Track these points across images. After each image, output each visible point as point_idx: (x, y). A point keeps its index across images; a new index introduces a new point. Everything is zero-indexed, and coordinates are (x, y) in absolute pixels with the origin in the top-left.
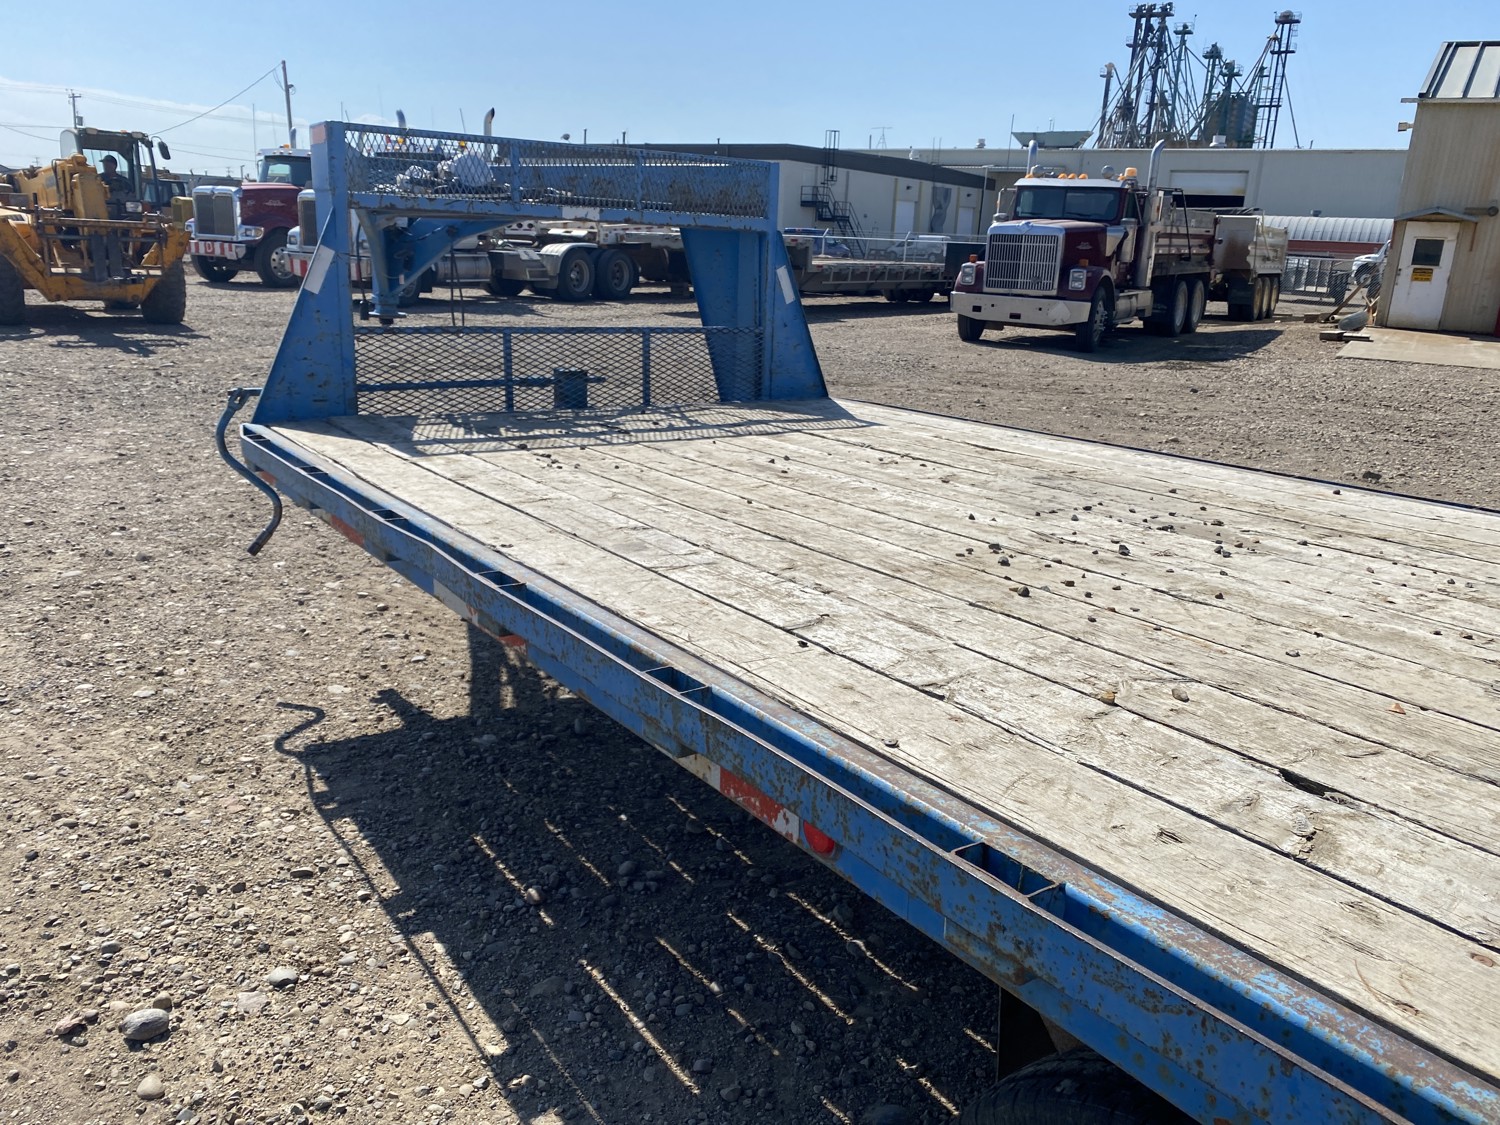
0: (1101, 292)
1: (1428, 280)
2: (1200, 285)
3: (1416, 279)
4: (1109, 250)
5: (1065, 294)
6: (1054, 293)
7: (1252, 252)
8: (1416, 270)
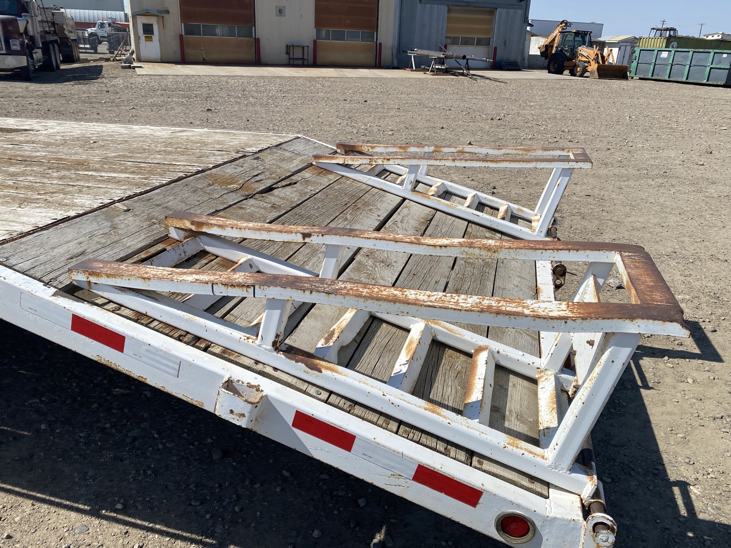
0: (27, 50)
1: (152, 41)
2: (56, 45)
3: (147, 41)
4: (22, 30)
5: (10, 52)
6: (4, 52)
7: (66, 28)
8: (146, 37)
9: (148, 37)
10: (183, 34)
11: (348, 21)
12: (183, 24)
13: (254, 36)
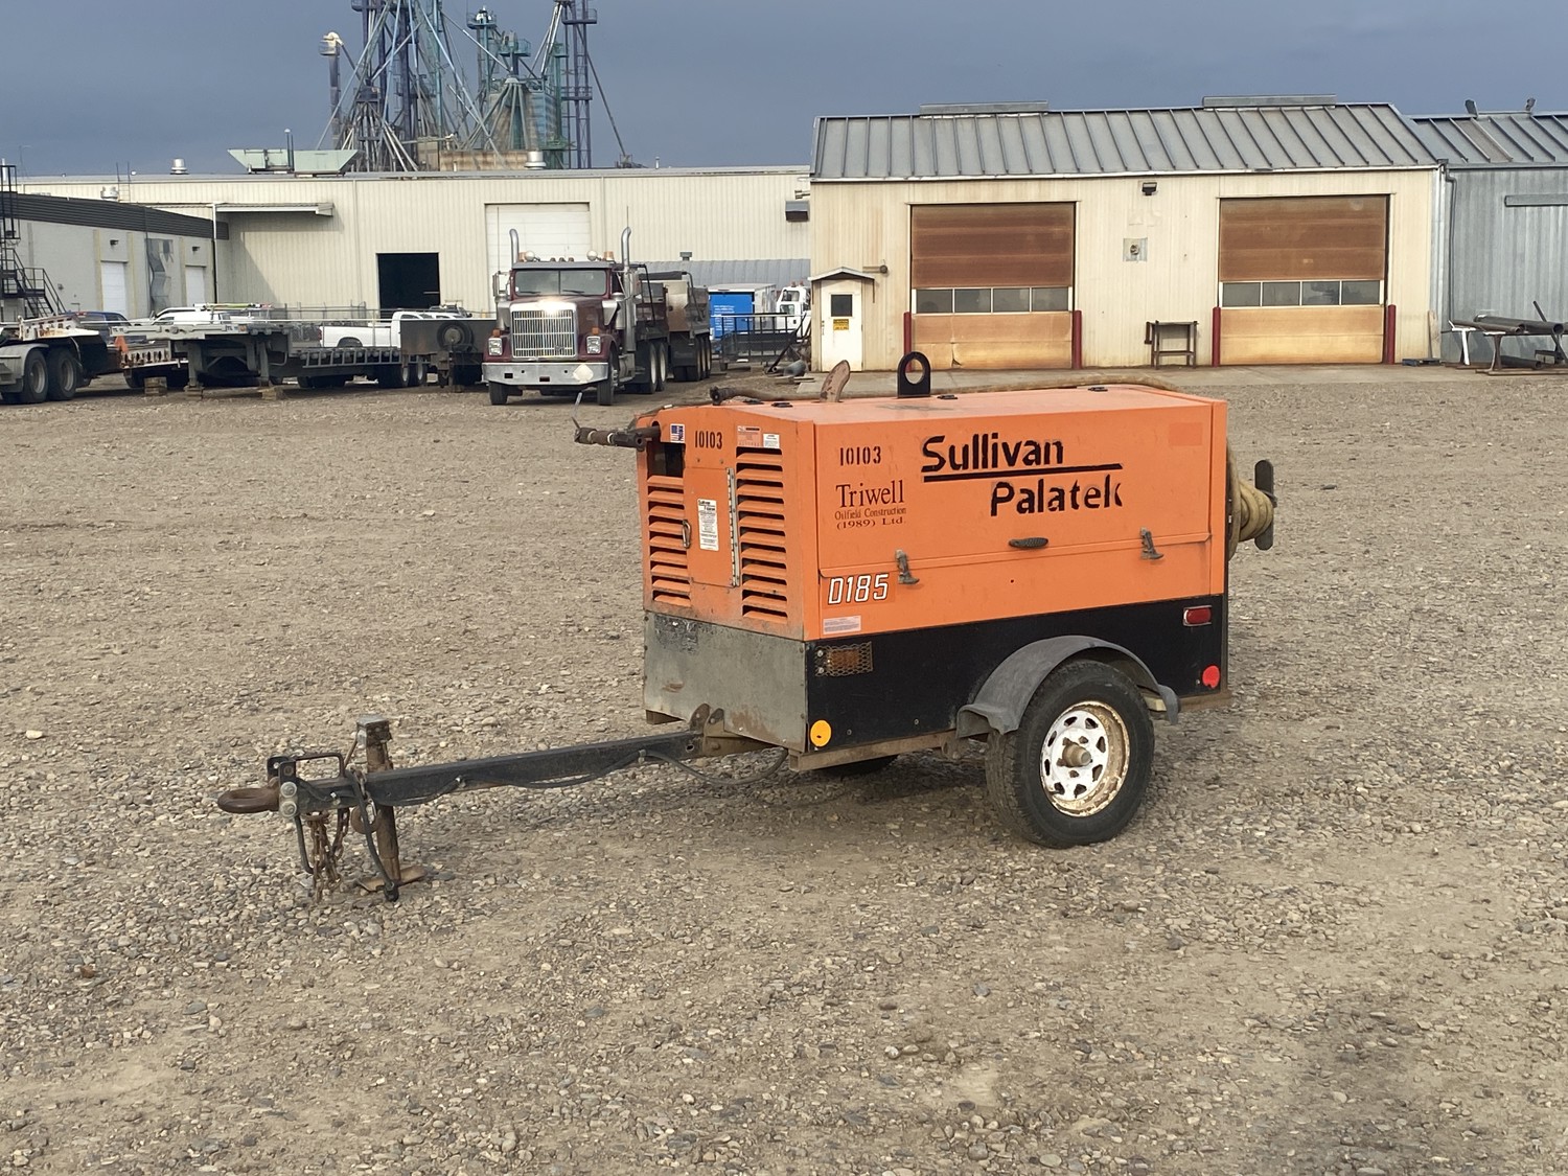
0: (611, 353)
1: (846, 329)
3: (838, 329)
4: (607, 320)
5: (584, 357)
6: (575, 356)
8: (835, 321)
9: (842, 321)
10: (914, 311)
11: (1306, 261)
12: (914, 291)
13: (1070, 308)
